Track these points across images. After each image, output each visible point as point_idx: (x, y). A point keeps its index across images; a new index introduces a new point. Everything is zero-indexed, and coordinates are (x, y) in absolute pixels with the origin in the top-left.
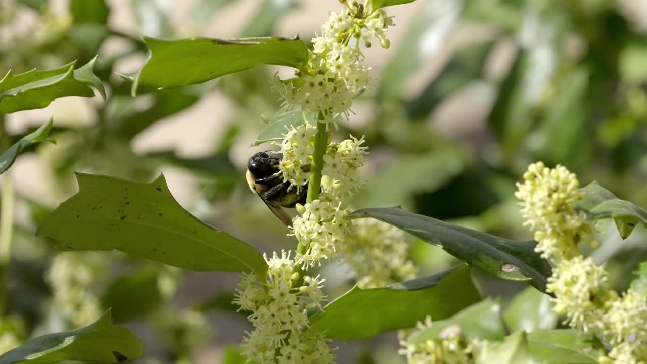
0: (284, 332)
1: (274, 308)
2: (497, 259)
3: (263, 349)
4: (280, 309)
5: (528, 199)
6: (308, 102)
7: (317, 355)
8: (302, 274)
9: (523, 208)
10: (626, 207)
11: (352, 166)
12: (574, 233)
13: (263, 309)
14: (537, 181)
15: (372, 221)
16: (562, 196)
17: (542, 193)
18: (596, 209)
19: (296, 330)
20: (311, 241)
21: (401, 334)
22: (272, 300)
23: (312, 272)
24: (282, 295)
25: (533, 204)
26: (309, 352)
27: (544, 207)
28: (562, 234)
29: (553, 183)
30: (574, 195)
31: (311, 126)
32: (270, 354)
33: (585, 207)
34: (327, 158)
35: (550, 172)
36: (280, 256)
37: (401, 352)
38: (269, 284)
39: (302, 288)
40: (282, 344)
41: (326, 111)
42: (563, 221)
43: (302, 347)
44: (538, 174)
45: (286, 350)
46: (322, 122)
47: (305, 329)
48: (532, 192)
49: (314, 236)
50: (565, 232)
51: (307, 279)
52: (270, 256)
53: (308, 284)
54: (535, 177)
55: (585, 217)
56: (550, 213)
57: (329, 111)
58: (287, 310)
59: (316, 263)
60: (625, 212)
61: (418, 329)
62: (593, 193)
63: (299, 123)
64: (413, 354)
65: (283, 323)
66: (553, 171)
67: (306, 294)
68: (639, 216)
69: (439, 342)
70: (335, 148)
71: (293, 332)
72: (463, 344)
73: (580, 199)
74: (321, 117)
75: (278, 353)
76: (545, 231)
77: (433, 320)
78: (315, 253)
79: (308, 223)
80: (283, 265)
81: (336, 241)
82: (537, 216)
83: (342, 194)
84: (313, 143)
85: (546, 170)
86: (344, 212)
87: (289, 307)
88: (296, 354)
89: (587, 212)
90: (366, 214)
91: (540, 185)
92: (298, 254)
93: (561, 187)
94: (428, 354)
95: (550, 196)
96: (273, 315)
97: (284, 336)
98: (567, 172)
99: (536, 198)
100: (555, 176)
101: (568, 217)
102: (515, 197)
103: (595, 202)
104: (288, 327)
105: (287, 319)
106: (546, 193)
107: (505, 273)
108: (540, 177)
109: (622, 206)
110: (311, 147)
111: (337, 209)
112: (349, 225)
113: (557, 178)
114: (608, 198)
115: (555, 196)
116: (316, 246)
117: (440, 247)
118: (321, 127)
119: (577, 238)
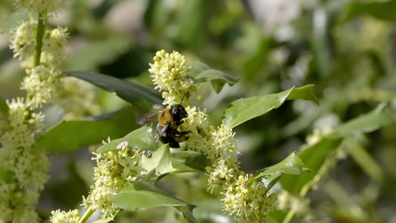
0: (20, 148)
1: (13, 133)
2: (150, 101)
3: (7, 159)
4: (18, 134)
5: (157, 73)
6: (32, 6)
7: (40, 162)
8: (31, 112)
9: (154, 78)
10: (217, 74)
11: (60, 45)
12: (186, 92)
13: (7, 134)
14: (162, 61)
15: (73, 79)
16: (177, 69)
17: (165, 68)
18: (198, 77)
19: (28, 147)
20: (35, 92)
21: (92, 148)
22: (12, 128)
23: (37, 111)
24: (18, 125)
25: (160, 76)
26: (36, 160)
27: (167, 77)
28: (179, 93)
29: (171, 62)
30: (185, 69)
31: (34, 21)
32: (12, 162)
33: (192, 76)
34: (44, 41)
35: (169, 55)
36: (16, 101)
37: (93, 159)
38: (10, 118)
39: (31, 121)
40: (19, 155)
41: (43, 12)
42: (179, 84)
43: (31, 157)
44: (162, 57)
45: (21, 159)
46: (41, 18)
47: (33, 146)
48: (159, 69)
49: (38, 88)
50: (180, 91)
51: (33, 115)
52: (10, 101)
53: (34, 118)
54: (160, 59)
55: (192, 82)
56: (171, 80)
57: (45, 11)
58: (21, 135)
59: (39, 105)
60: (217, 77)
61: (103, 145)
62: (197, 66)
63: (27, 19)
64: (100, 160)
65: (19, 142)
66: (171, 55)
67: (33, 125)
68: (225, 79)
69: (116, 152)
70: (49, 35)
71: (26, 148)
72: (130, 153)
73: (188, 71)
74: (40, 15)
75: (17, 161)
76: (168, 91)
77: (111, 139)
78: (38, 99)
79: (33, 81)
80: (19, 107)
81: (51, 92)
82: (162, 83)
83: (54, 62)
84: (35, 32)
85: (167, 54)
86: (56, 74)
87: (23, 133)
88: (27, 162)
89: (193, 79)
90: (69, 74)
91: (163, 64)
92: (28, 100)
93: (176, 64)
94: (109, 160)
95: (170, 70)
96: (13, 138)
97: (20, 151)
98: (180, 55)
99: (161, 72)
100: (172, 58)
101: (182, 82)
102: (149, 72)
103: (198, 72)
104: (22, 145)
105: (22, 140)
106: (167, 68)
107: (155, 109)
108: (163, 59)
109: (215, 74)
110: (34, 34)
111: (51, 72)
112: (59, 82)
113: (174, 59)
114: (206, 69)
115: (173, 70)
116: (39, 95)
117: (114, 94)
118: (40, 22)
119: (188, 95)
